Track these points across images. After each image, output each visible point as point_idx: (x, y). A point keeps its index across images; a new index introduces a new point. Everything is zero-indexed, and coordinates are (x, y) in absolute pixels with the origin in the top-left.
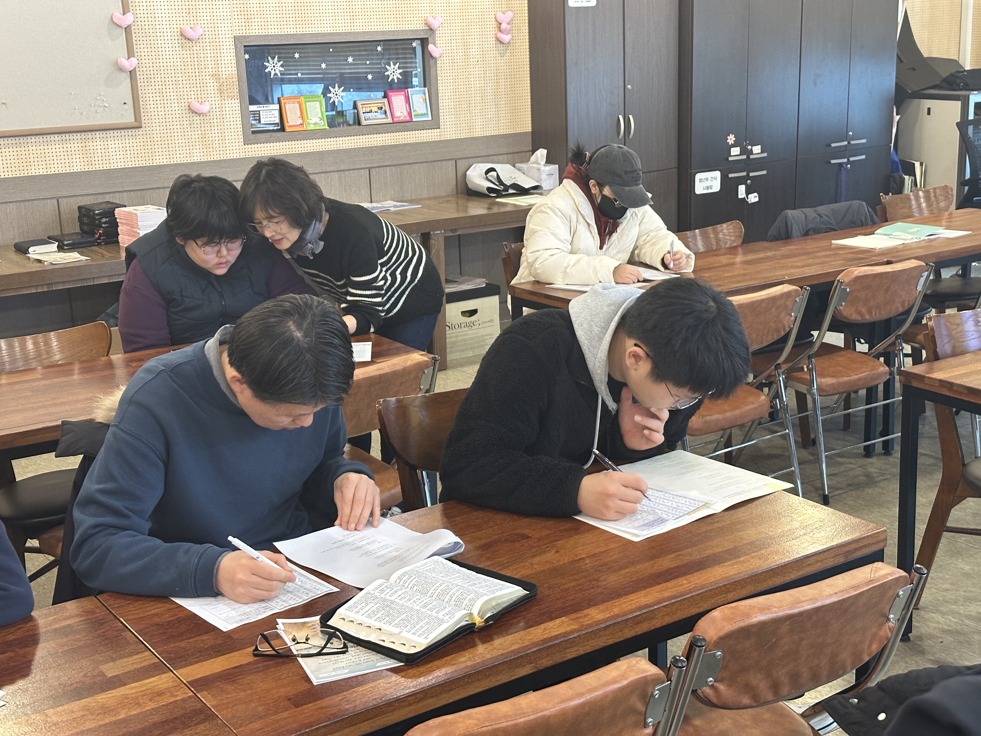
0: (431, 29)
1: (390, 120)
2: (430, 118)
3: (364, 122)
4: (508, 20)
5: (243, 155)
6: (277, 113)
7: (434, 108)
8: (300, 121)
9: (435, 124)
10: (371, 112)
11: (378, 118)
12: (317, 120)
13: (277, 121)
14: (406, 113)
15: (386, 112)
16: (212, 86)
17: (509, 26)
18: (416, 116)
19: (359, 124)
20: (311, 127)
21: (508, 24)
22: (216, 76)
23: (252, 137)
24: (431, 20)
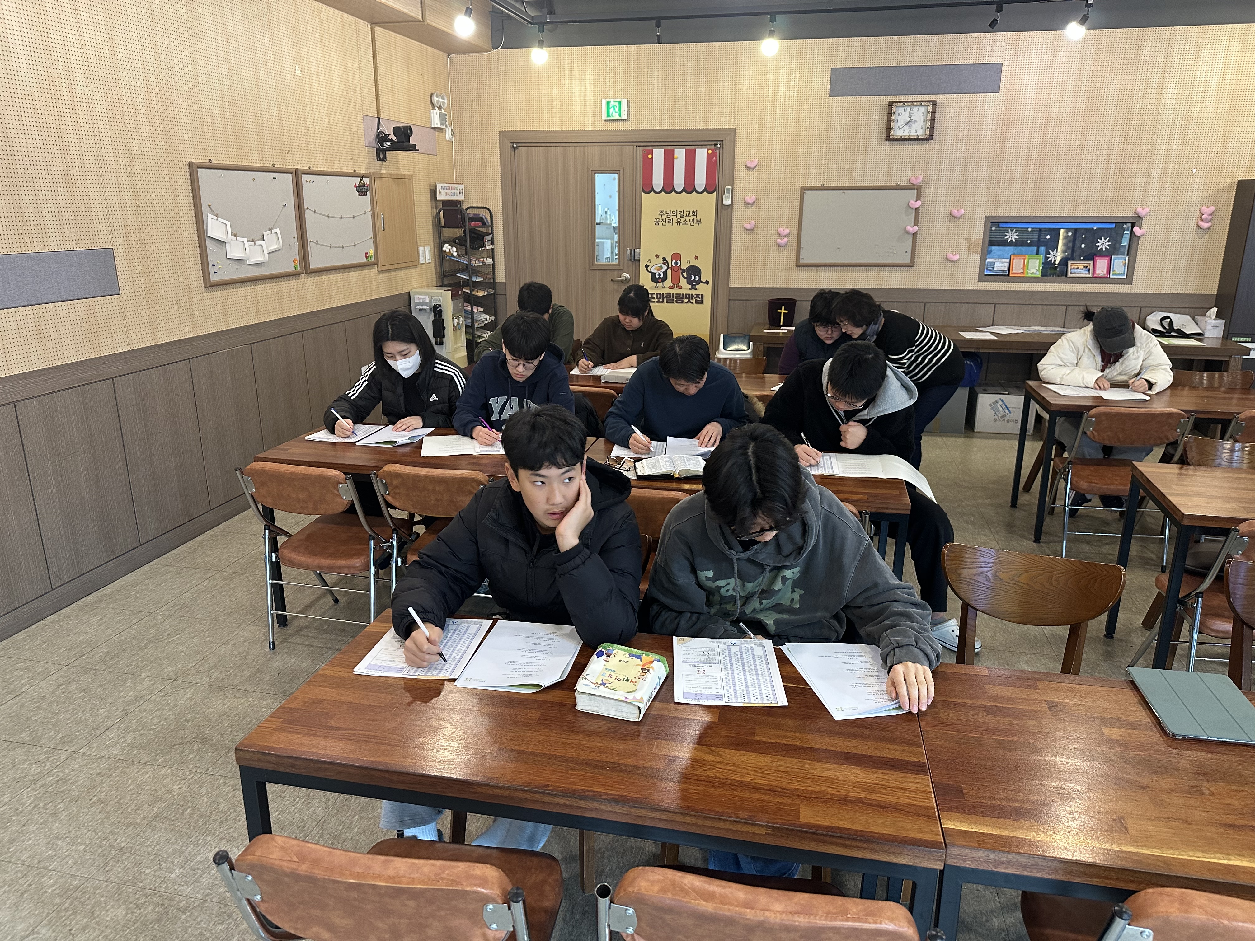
0: (1139, 217)
1: (1091, 275)
2: (1125, 277)
3: (1069, 275)
4: (1210, 212)
5: (975, 288)
6: (1007, 265)
7: (1130, 270)
8: (1022, 271)
9: (1129, 280)
10: (1078, 268)
11: (1084, 273)
12: (1034, 271)
13: (1006, 269)
14: (1105, 272)
15: (1089, 270)
16: (964, 245)
17: (1210, 217)
18: (1113, 274)
19: (1066, 276)
20: (1029, 275)
21: (1210, 215)
22: (968, 240)
23: (984, 277)
24: (1140, 210)
